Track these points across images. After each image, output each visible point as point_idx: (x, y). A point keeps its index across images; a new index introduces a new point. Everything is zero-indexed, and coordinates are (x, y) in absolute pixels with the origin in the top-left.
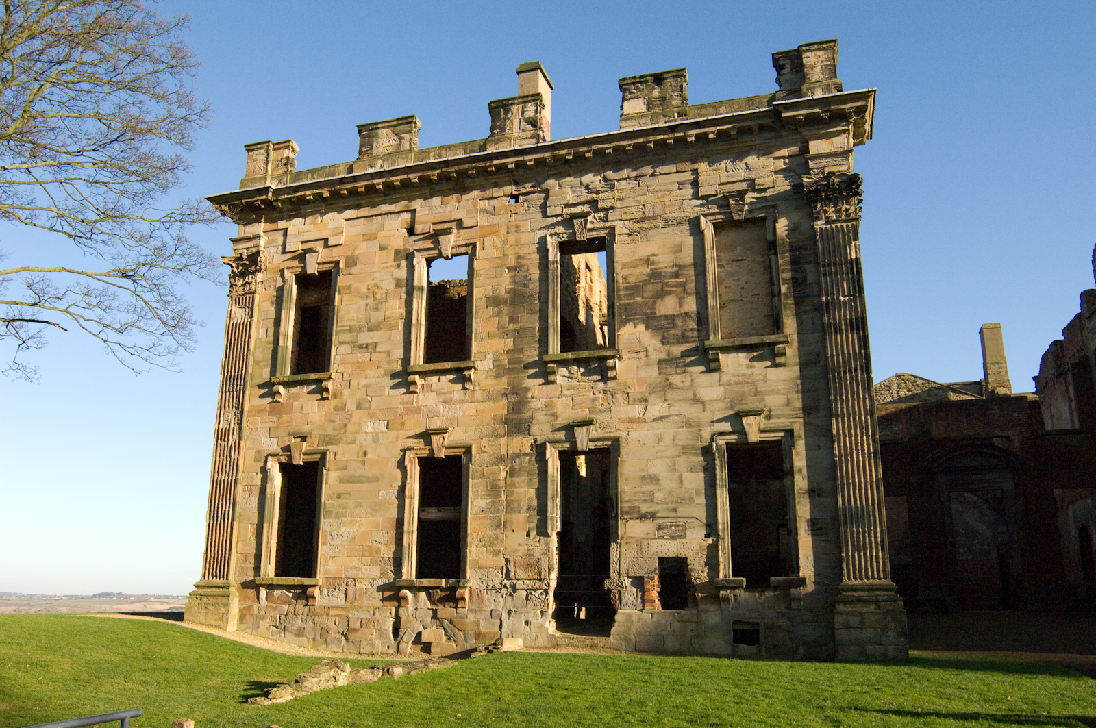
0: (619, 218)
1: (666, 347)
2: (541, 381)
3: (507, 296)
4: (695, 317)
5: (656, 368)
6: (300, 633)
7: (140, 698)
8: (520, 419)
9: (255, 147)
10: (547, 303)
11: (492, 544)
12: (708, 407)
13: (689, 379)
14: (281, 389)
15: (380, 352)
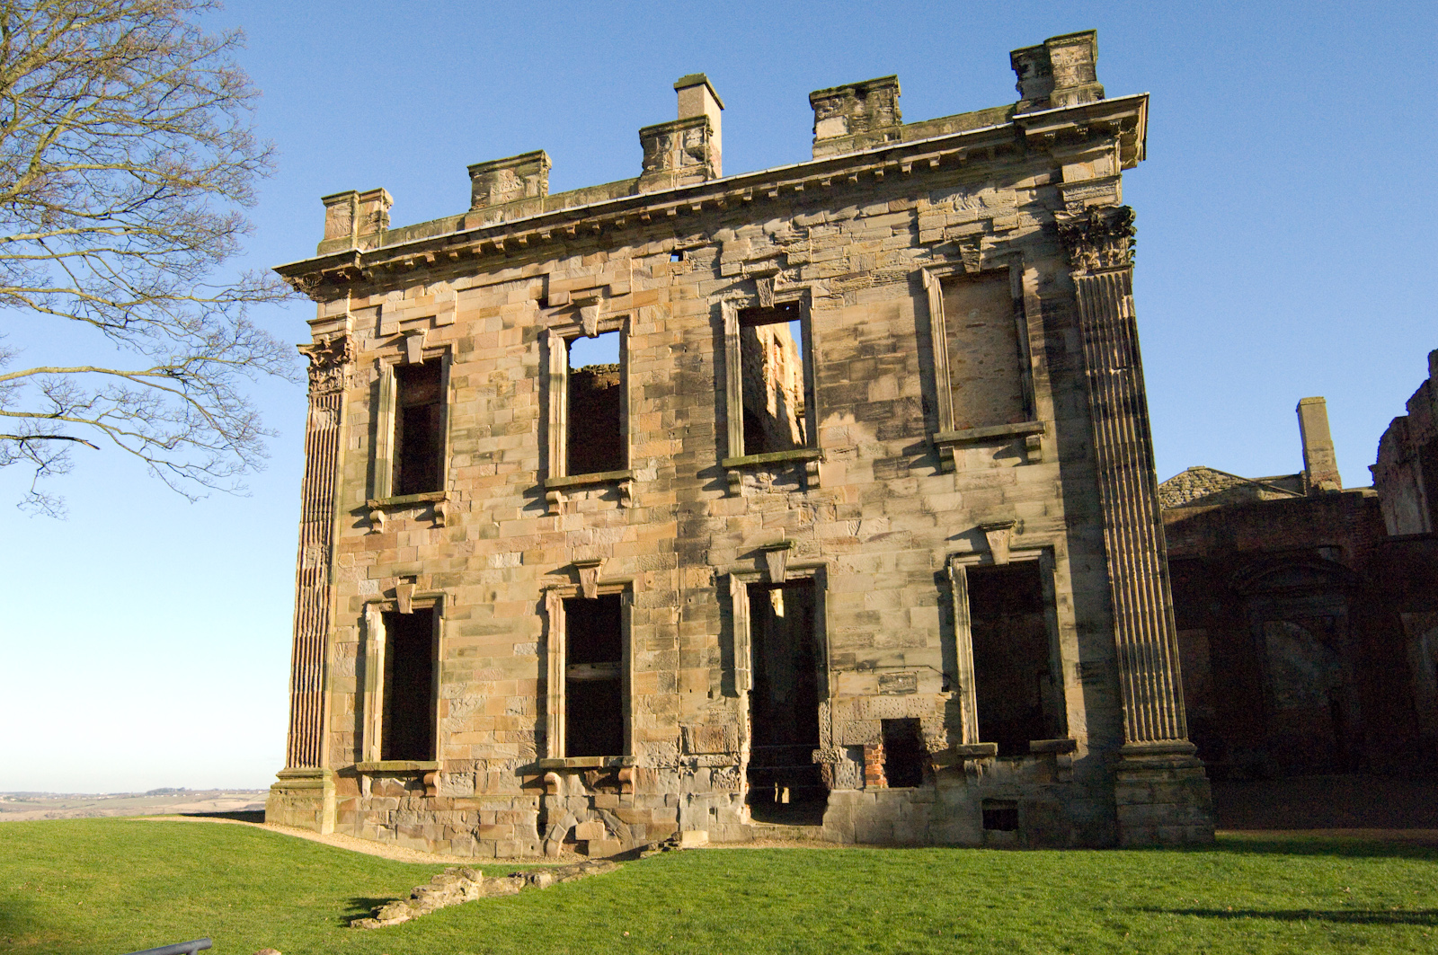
0: (815, 275)
1: (883, 443)
2: (721, 493)
3: (673, 383)
4: (919, 402)
5: (870, 472)
6: (417, 833)
7: (210, 925)
8: (695, 544)
9: (335, 200)
10: (725, 391)
11: (663, 709)
12: (940, 520)
13: (914, 484)
14: (381, 515)
15: (509, 463)
